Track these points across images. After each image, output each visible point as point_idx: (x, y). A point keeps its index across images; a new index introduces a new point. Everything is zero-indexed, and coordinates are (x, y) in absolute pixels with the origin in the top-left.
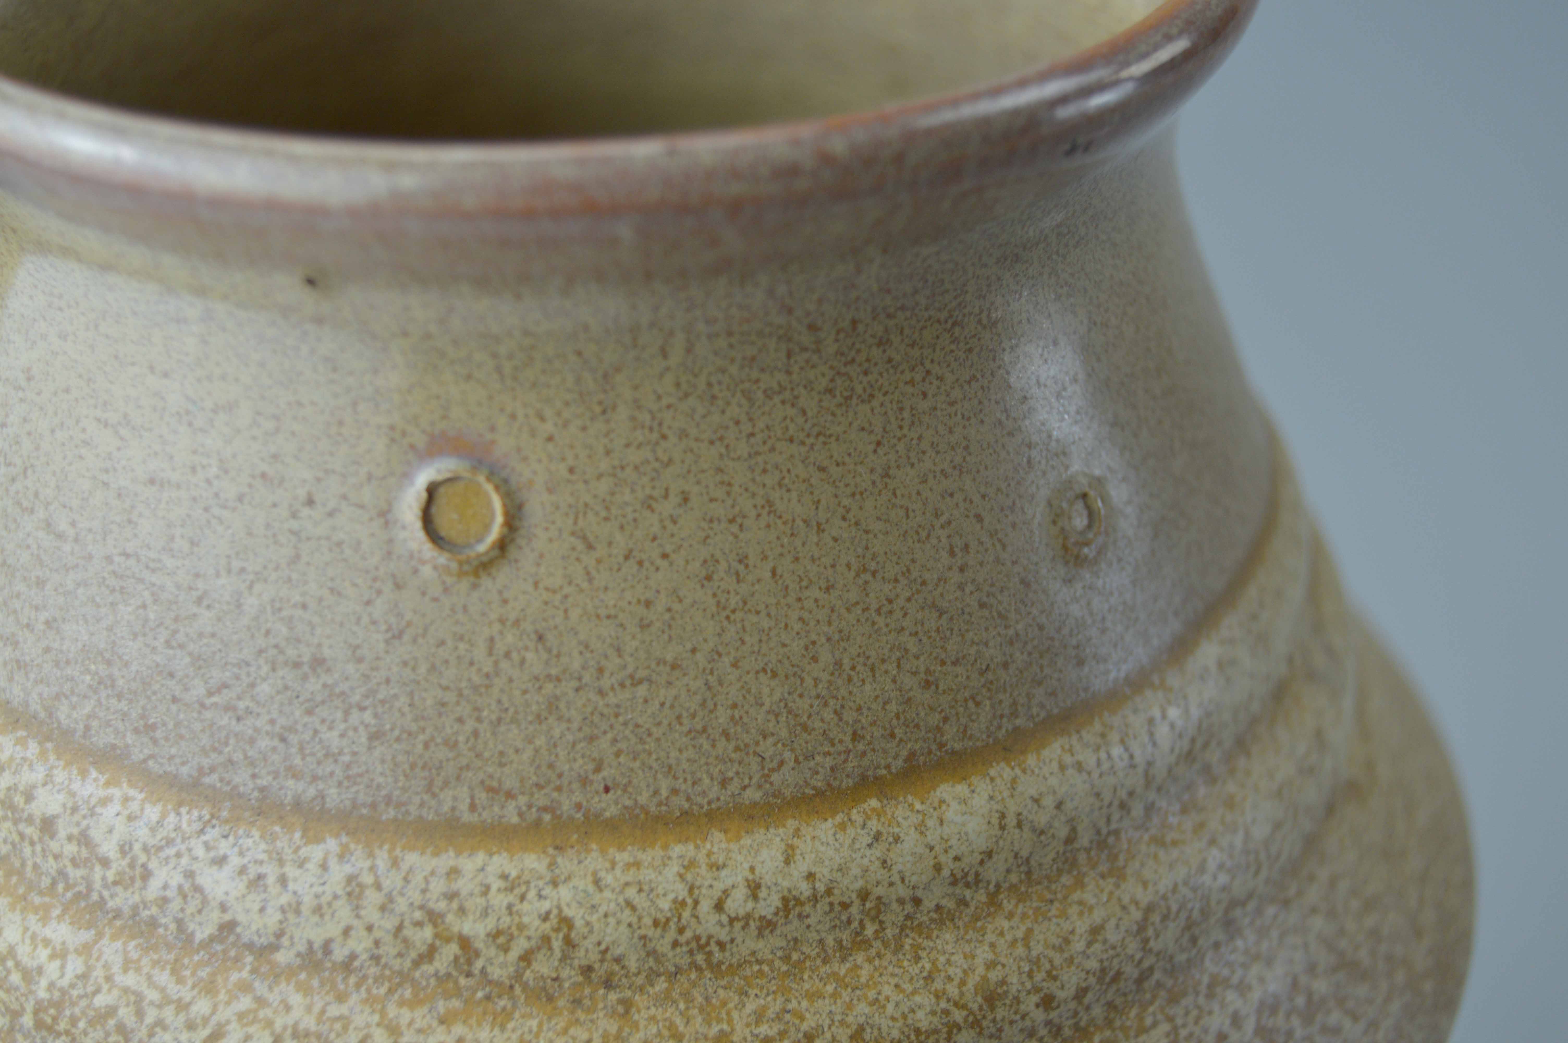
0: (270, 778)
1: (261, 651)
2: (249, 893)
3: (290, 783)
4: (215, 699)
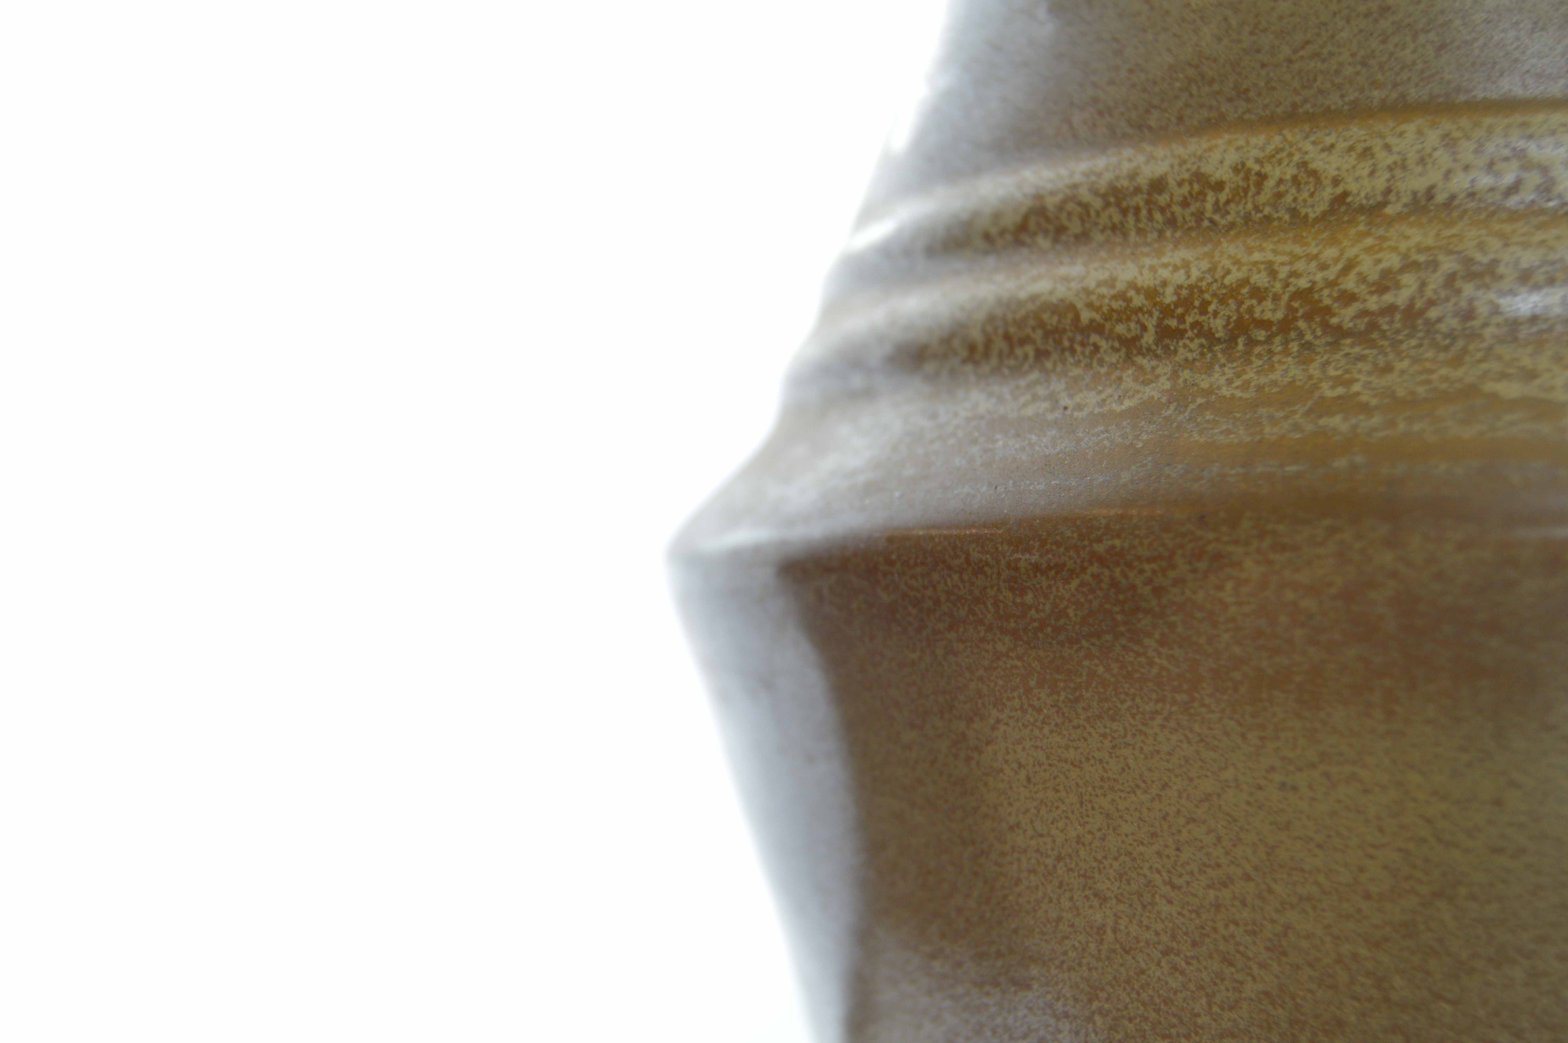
0: (1356, 94)
1: (1335, 14)
2: (1359, 162)
3: (1375, 93)
4: (1302, 53)
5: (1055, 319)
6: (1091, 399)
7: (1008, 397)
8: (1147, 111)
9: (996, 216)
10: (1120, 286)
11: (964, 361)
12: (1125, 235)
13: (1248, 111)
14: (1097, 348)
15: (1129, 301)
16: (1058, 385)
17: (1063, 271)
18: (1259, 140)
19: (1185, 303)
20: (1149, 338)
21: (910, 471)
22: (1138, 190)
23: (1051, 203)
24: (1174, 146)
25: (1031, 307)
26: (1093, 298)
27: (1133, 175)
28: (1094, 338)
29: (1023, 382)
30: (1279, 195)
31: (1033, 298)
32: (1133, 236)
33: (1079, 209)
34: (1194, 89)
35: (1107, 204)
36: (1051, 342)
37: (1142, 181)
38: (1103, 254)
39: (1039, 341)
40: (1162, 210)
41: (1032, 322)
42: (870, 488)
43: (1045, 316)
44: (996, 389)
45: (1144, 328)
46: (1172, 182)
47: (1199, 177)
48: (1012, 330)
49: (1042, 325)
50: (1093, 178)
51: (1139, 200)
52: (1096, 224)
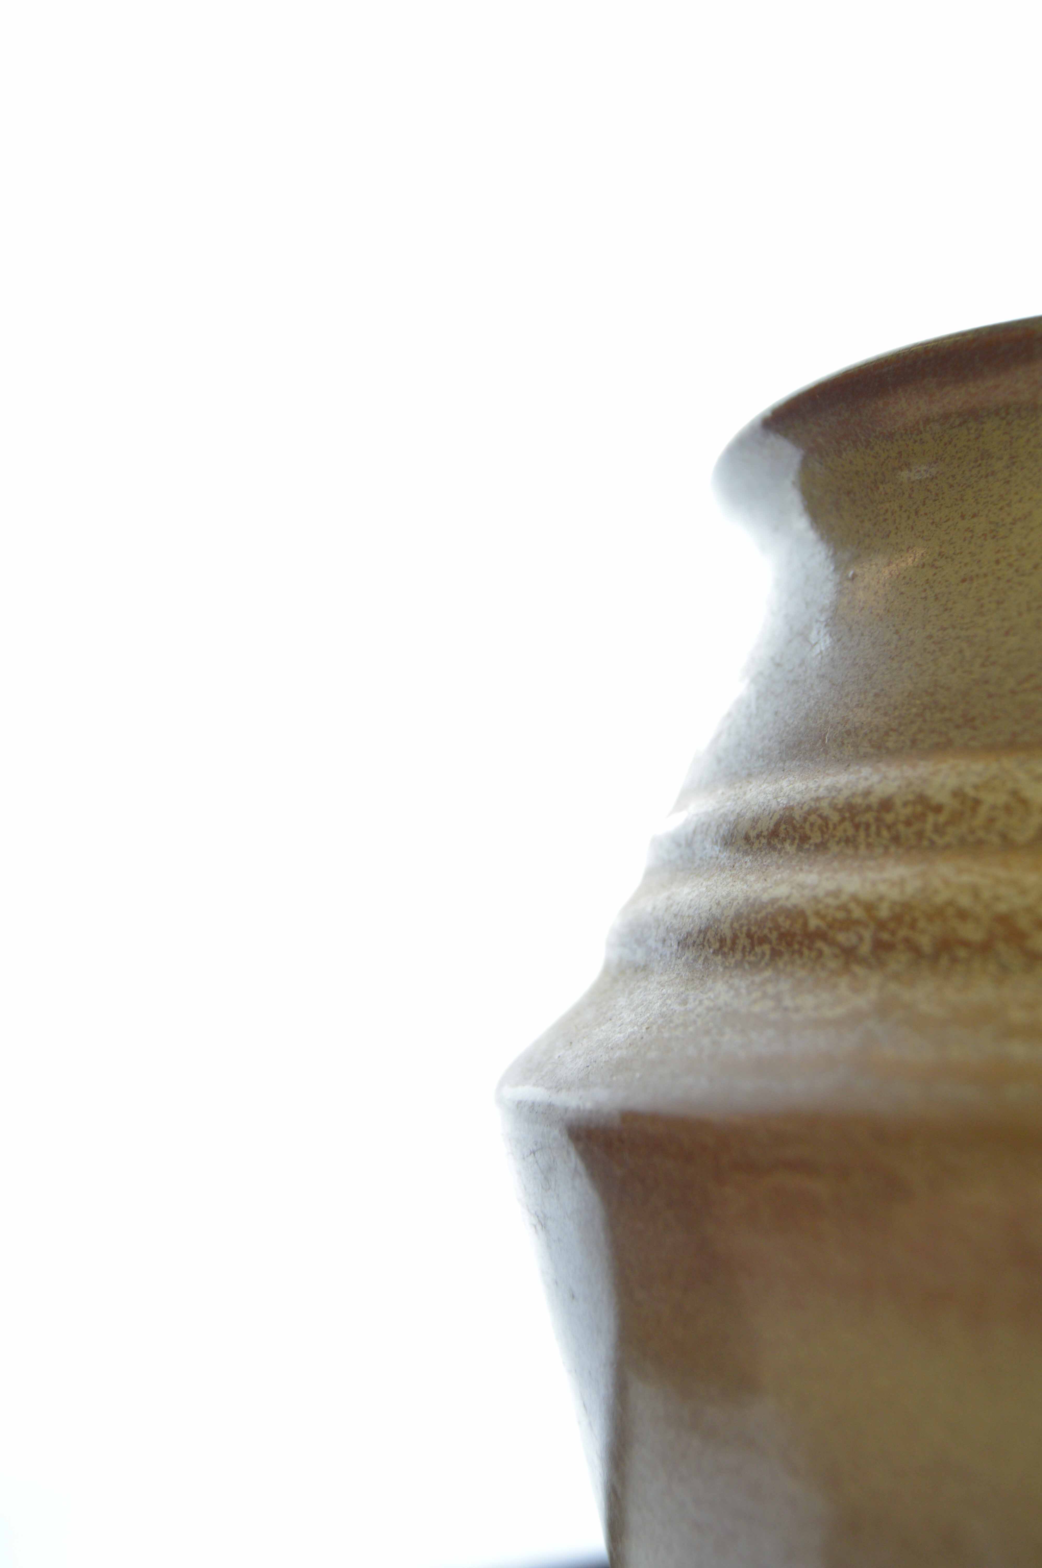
5: (788, 923)
6: (808, 1001)
7: (743, 991)
8: (887, 734)
9: (755, 821)
10: (844, 898)
11: (715, 953)
12: (856, 848)
13: (973, 738)
14: (820, 953)
15: (848, 911)
16: (785, 985)
17: (801, 877)
18: (978, 766)
19: (898, 918)
20: (865, 948)
21: (652, 1055)
22: (869, 808)
23: (797, 815)
24: (905, 767)
25: (770, 909)
26: (821, 906)
27: (867, 793)
28: (819, 944)
29: (758, 979)
30: (991, 820)
31: (773, 901)
32: (863, 850)
33: (820, 821)
34: (928, 715)
35: (843, 819)
36: (784, 944)
37: (873, 799)
38: (836, 864)
39: (774, 942)
40: (889, 828)
41: (769, 924)
42: (621, 1066)
43: (781, 920)
44: (736, 982)
45: (861, 938)
46: (898, 802)
47: (922, 799)
48: (754, 929)
49: (777, 927)
50: (834, 794)
51: (869, 817)
52: (834, 836)
